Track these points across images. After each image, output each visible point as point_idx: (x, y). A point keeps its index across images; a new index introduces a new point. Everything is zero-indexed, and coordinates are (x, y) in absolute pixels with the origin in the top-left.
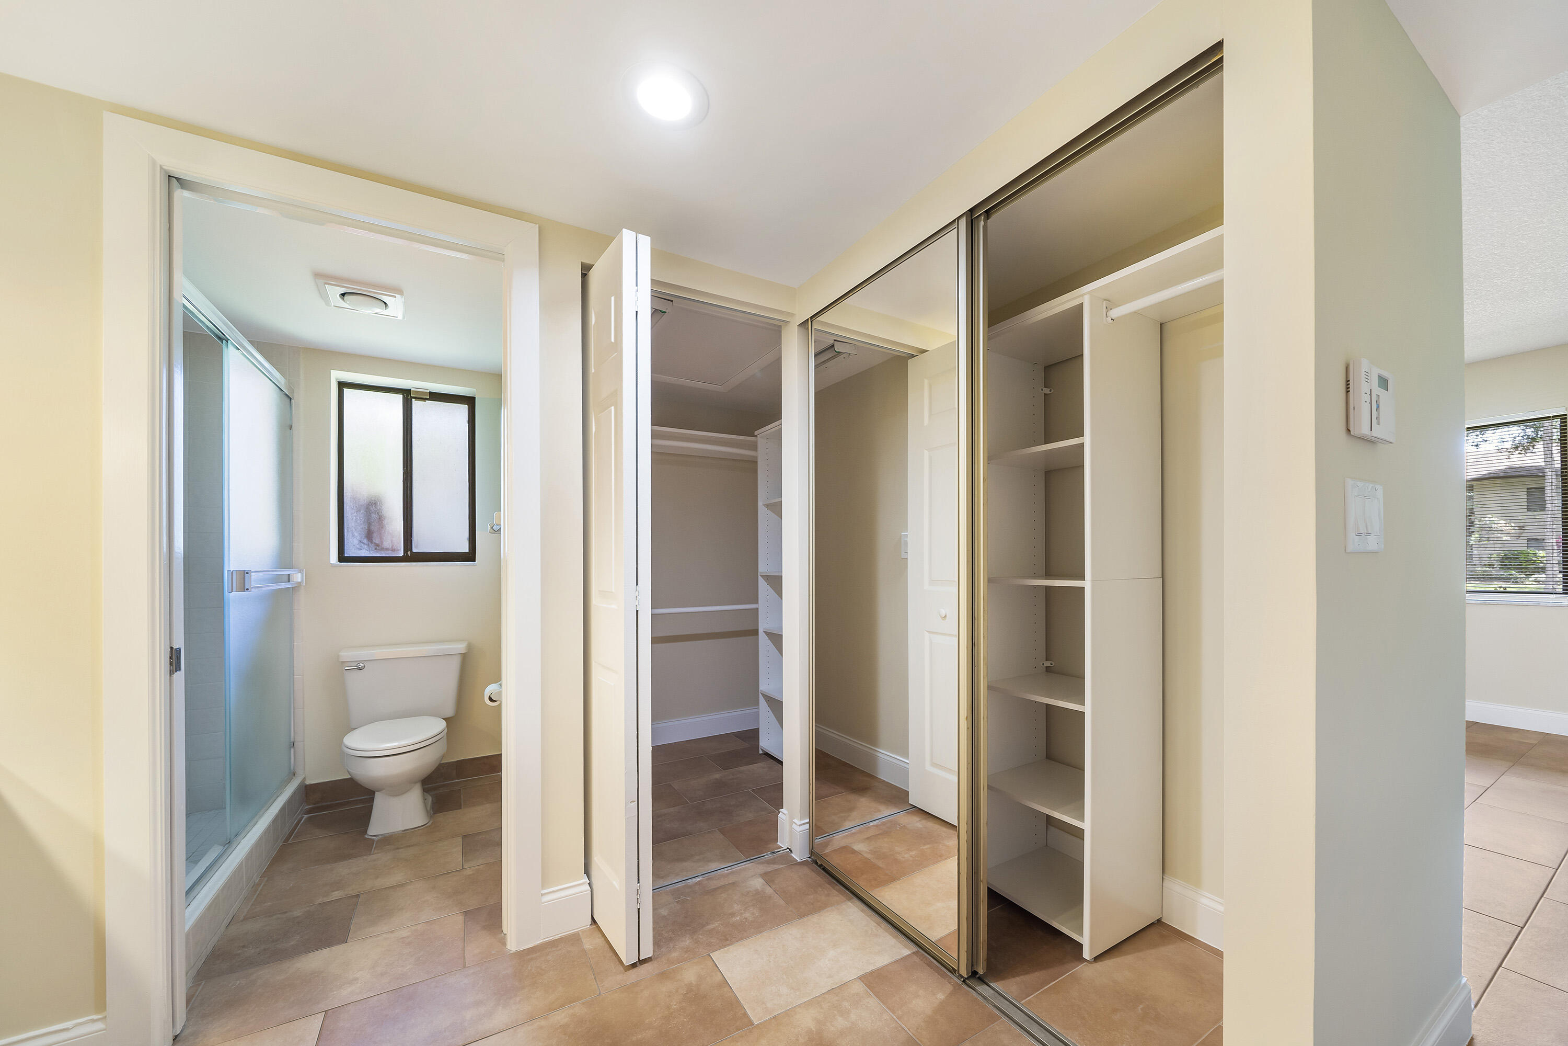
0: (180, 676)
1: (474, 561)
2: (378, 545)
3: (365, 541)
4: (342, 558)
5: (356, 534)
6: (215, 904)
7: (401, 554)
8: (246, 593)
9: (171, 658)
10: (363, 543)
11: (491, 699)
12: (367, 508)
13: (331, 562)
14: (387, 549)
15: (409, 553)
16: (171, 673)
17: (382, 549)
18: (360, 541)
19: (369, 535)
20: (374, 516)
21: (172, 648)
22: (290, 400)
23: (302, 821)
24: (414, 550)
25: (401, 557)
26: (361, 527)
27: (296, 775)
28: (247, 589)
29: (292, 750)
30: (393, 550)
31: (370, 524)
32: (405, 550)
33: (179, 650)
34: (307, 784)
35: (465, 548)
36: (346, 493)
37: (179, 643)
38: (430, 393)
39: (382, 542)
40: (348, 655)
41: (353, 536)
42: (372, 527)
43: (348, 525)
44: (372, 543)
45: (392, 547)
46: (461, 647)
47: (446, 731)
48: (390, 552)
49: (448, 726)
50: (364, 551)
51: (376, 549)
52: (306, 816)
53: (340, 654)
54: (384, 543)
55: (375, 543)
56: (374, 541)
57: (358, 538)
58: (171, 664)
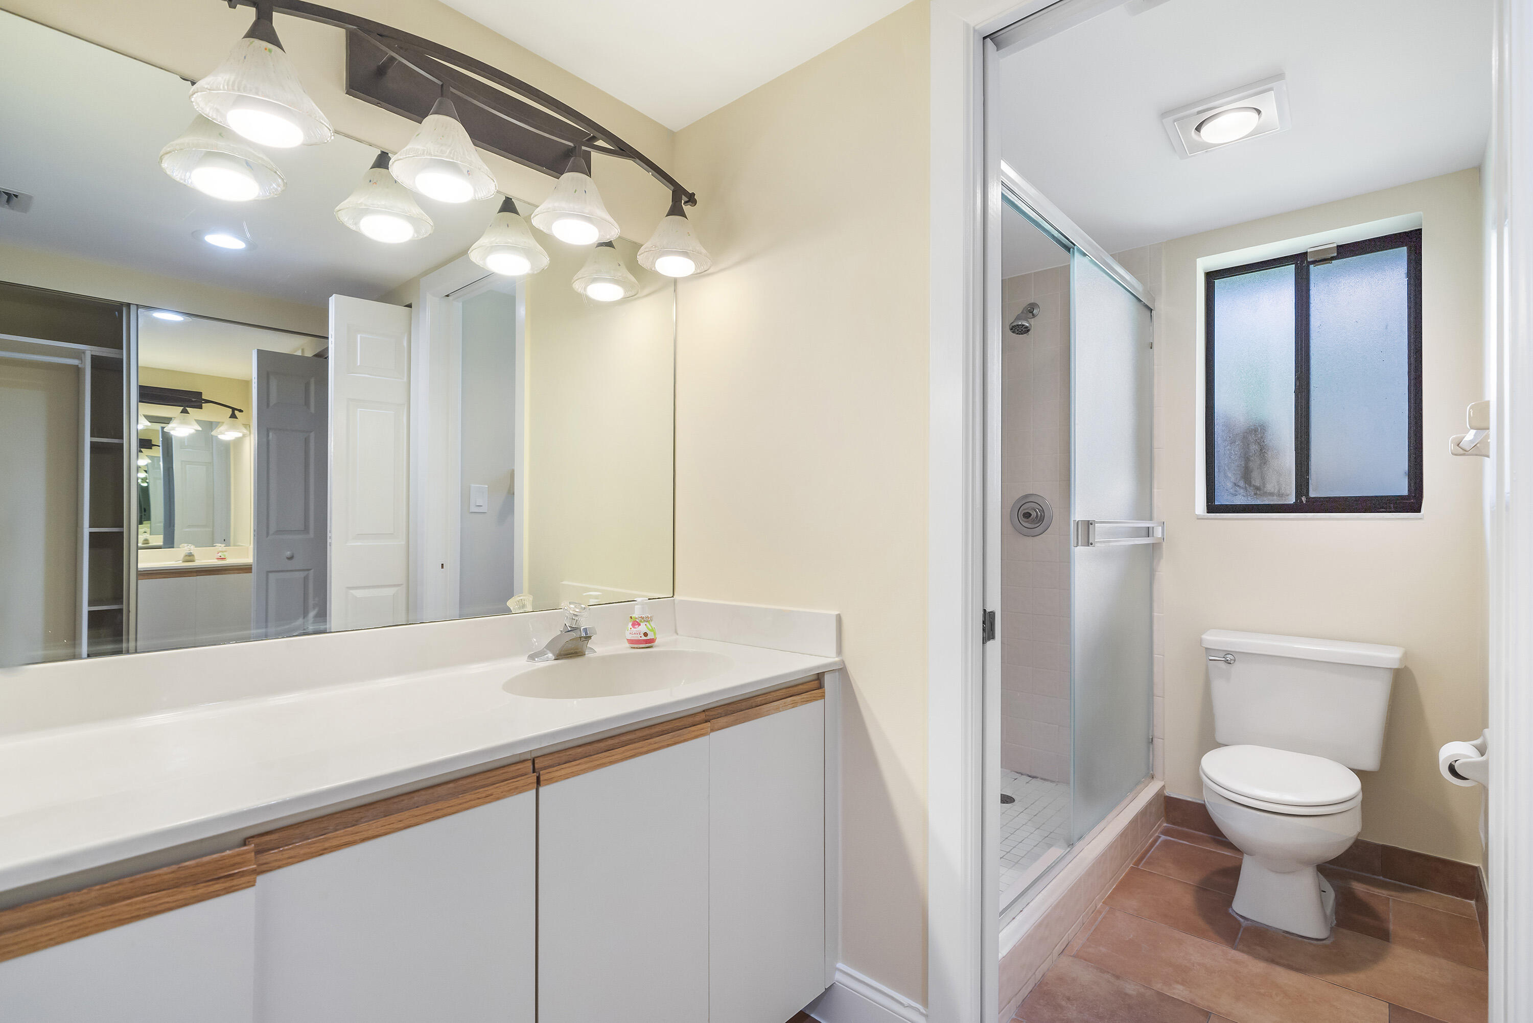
0: (995, 646)
1: (1419, 511)
2: (1258, 488)
3: (1242, 484)
4: (1213, 507)
5: (1230, 475)
6: (1045, 924)
7: (1292, 500)
8: (1090, 548)
9: (984, 622)
10: (1238, 486)
11: (1452, 770)
12: (1244, 437)
13: (1196, 513)
14: (1272, 494)
15: (1304, 499)
16: (984, 641)
17: (1266, 494)
18: (1235, 484)
19: (1246, 475)
20: (1254, 447)
21: (985, 611)
22: (1151, 312)
23: (1157, 844)
24: (1312, 494)
25: (1290, 505)
26: (1236, 464)
27: (1155, 779)
28: (1091, 544)
29: (1151, 746)
30: (1280, 495)
31: (1247, 459)
32: (1298, 494)
33: (992, 614)
34: (1167, 794)
35: (1402, 488)
36: (1217, 419)
37: (995, 604)
38: (1338, 247)
39: (1264, 484)
40: (1214, 638)
41: (1226, 476)
42: (1251, 464)
43: (1220, 463)
44: (1250, 486)
45: (1279, 491)
46: (1390, 656)
47: (1360, 797)
48: (1275, 497)
49: (1364, 789)
50: (1240, 497)
51: (1256, 494)
52: (1163, 837)
53: (1204, 637)
54: (1267, 485)
55: (1254, 486)
56: (1253, 483)
57: (1233, 479)
58: (984, 630)
